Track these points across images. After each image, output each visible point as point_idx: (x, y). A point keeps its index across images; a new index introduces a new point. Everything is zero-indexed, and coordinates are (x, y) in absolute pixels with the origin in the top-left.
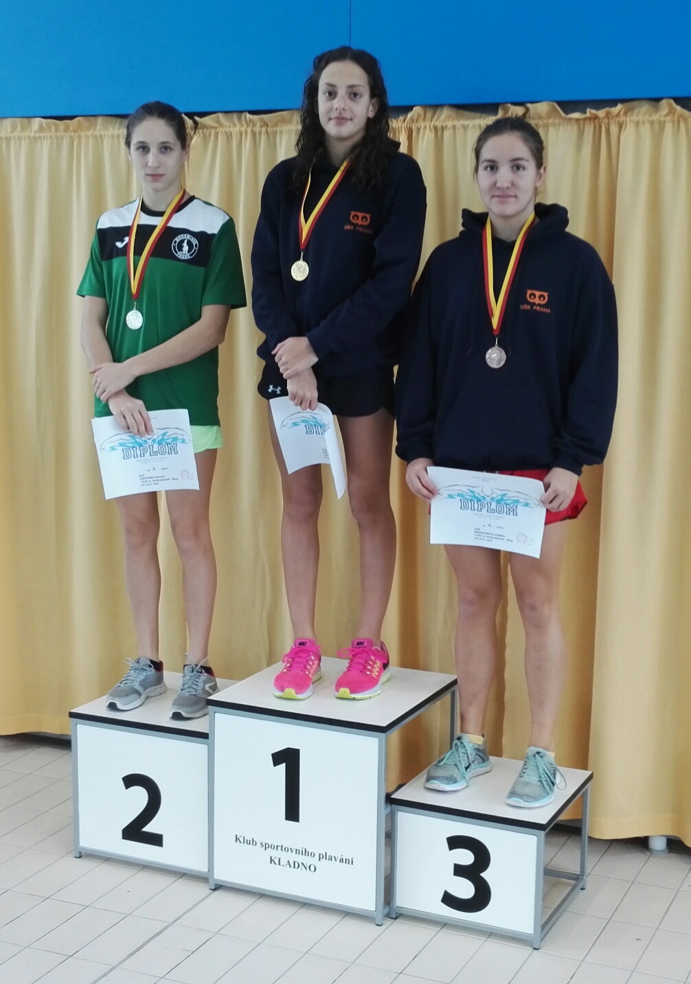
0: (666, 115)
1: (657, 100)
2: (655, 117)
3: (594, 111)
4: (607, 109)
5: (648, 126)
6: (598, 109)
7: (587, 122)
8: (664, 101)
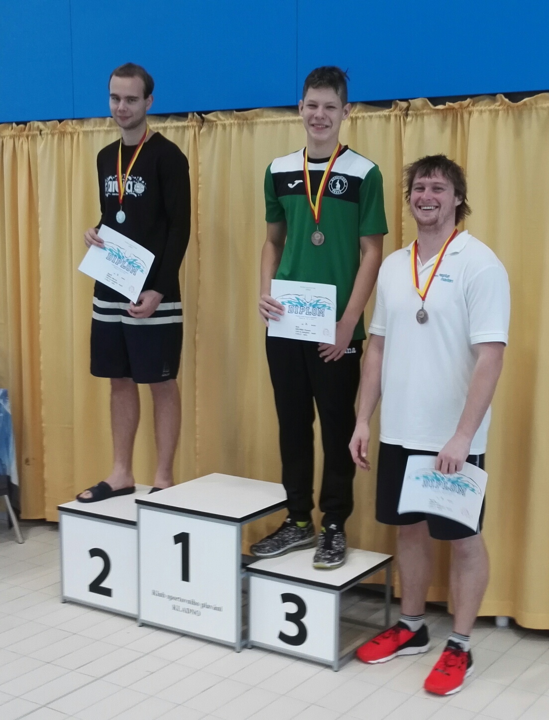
0: (499, 106)
1: (494, 95)
2: (492, 107)
3: (451, 104)
4: (459, 102)
5: (488, 113)
6: (454, 102)
7: (448, 111)
8: (498, 96)
